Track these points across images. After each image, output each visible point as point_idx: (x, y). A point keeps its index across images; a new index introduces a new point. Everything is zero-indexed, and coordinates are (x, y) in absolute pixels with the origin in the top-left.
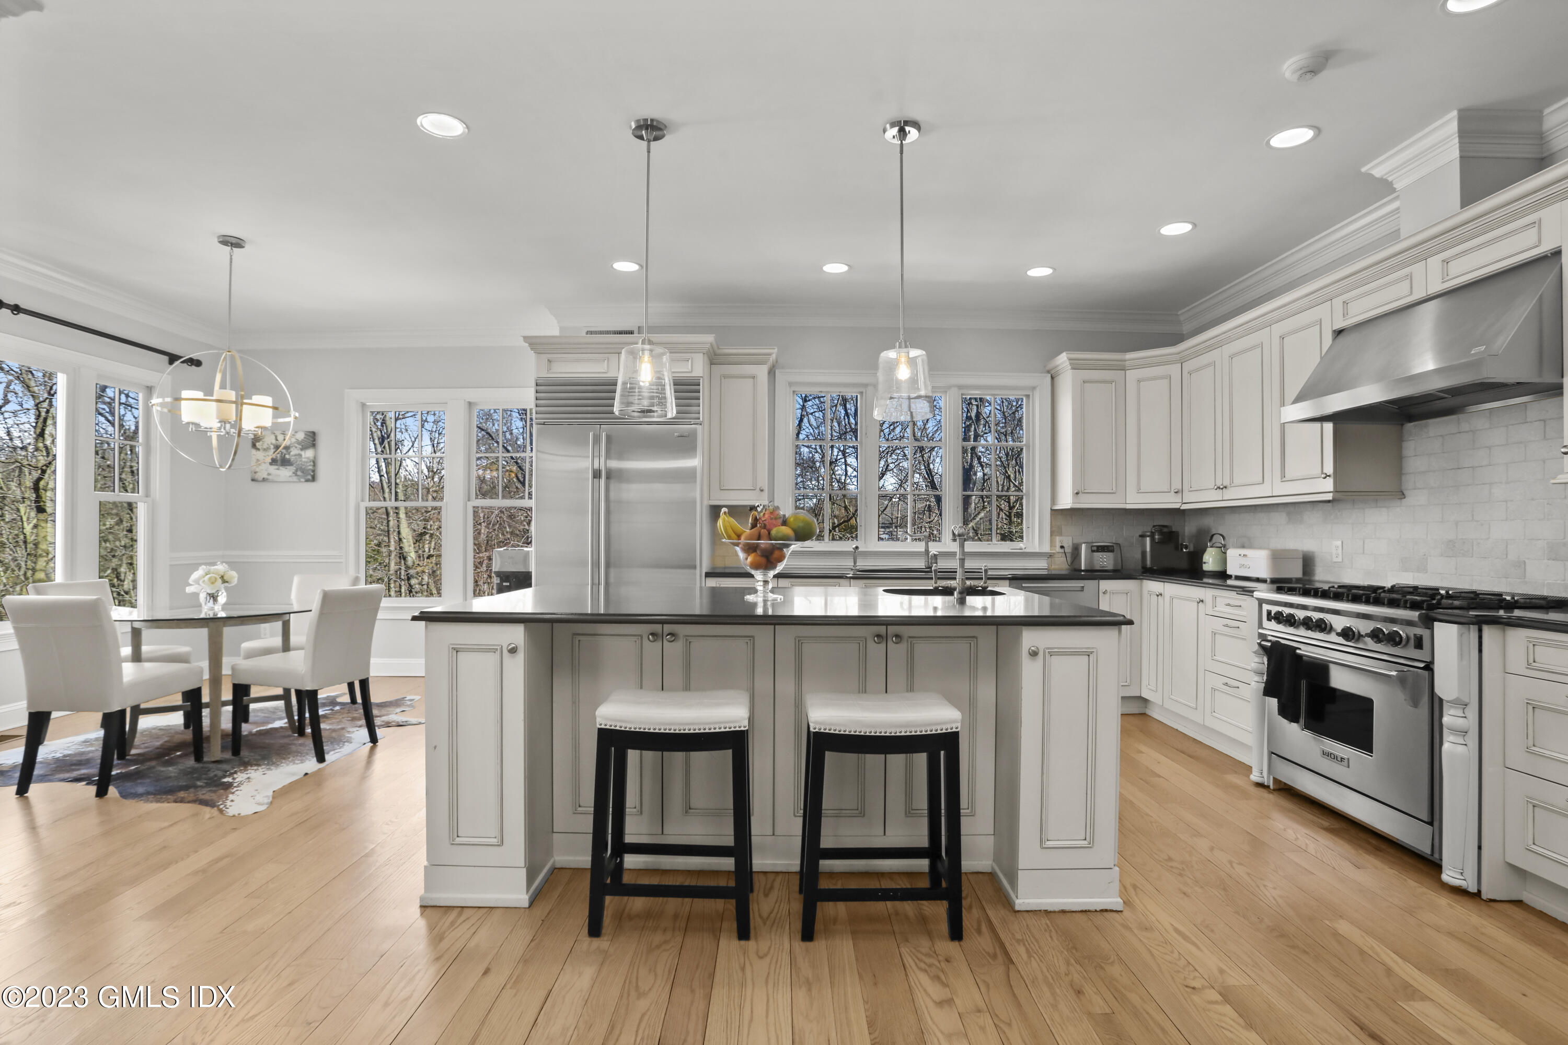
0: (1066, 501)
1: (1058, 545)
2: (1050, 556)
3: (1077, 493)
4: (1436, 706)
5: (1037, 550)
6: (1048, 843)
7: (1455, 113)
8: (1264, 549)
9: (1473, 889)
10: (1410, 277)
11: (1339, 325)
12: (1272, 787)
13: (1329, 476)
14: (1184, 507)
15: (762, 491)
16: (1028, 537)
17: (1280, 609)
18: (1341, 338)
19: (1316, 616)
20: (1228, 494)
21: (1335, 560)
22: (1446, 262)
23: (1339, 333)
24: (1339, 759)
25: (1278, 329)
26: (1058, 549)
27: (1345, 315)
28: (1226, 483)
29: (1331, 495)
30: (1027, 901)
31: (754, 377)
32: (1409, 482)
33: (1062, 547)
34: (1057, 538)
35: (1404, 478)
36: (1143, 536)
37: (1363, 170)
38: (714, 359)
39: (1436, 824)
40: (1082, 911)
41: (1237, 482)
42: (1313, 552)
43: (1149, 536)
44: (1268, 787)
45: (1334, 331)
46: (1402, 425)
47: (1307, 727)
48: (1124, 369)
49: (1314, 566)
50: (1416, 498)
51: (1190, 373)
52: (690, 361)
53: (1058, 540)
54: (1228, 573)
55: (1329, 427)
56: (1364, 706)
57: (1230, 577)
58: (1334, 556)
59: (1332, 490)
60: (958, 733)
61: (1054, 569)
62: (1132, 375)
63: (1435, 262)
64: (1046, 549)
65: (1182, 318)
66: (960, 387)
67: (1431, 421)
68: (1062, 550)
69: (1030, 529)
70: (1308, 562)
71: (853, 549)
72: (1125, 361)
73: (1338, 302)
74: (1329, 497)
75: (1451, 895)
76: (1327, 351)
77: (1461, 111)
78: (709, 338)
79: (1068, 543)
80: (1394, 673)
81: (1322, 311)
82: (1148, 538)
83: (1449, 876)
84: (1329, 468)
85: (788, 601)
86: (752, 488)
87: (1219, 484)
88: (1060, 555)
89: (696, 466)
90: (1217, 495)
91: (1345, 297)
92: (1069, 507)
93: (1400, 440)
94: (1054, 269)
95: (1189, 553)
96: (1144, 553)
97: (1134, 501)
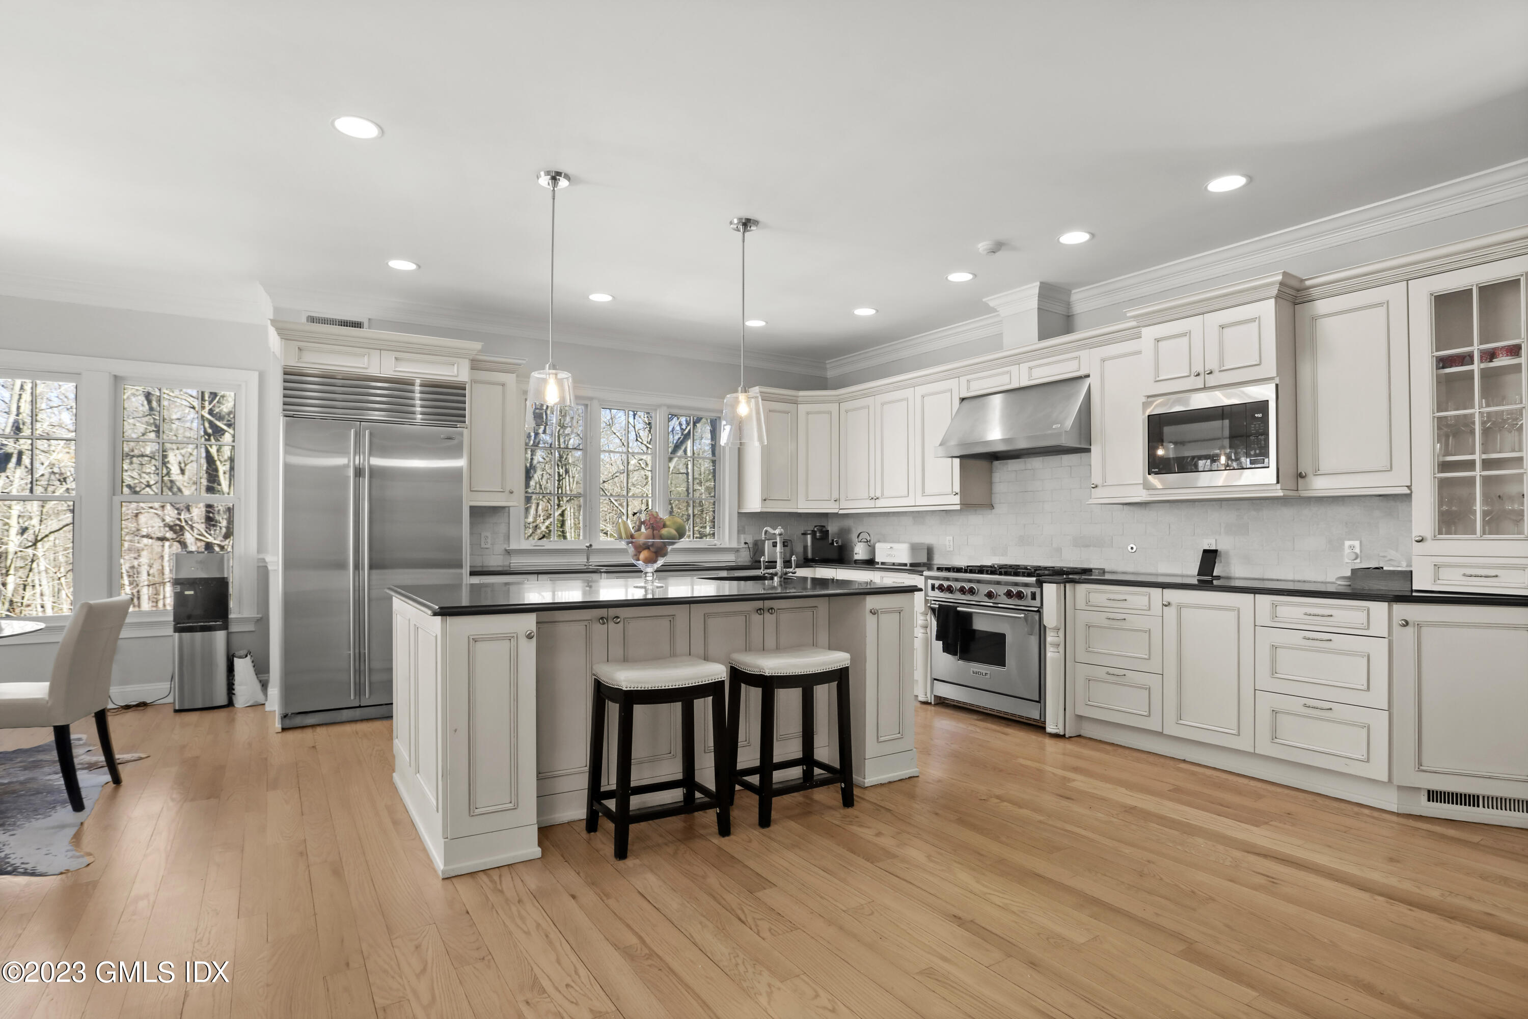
0: (754, 504)
1: (743, 542)
2: (737, 550)
3: (765, 500)
4: (1042, 630)
5: (727, 546)
6: (882, 738)
7: (1038, 283)
8: (904, 542)
9: (1062, 733)
10: (1010, 372)
11: (962, 396)
12: (933, 703)
13: (957, 494)
14: (841, 512)
15: (512, 493)
16: (719, 535)
17: (941, 582)
18: (965, 402)
19: (967, 586)
20: (880, 503)
21: (948, 549)
22: (1030, 368)
23: (963, 400)
24: (984, 674)
25: (921, 390)
26: (743, 545)
27: (968, 389)
28: (878, 494)
29: (959, 506)
30: (871, 780)
31: (503, 385)
32: (996, 499)
33: (746, 543)
34: (742, 535)
35: (993, 495)
36: (805, 534)
37: (984, 300)
38: (475, 365)
39: (1042, 701)
40: (899, 780)
41: (886, 494)
42: (932, 545)
43: (810, 534)
44: (930, 704)
45: (960, 398)
46: (992, 462)
47: (961, 658)
48: (796, 403)
49: (933, 554)
50: (1001, 508)
51: (847, 412)
52: (456, 365)
53: (743, 538)
54: (877, 560)
55: (957, 461)
56: (1000, 639)
57: (878, 563)
58: (948, 547)
59: (959, 503)
60: (848, 667)
61: (740, 562)
62: (802, 408)
63: (1024, 367)
64: (734, 545)
65: (828, 366)
66: (669, 407)
67: (1009, 461)
68: (747, 546)
69: (721, 528)
70: (930, 552)
71: (587, 546)
72: (798, 397)
73: (963, 380)
74: (958, 507)
75: (1053, 739)
76: (956, 413)
77: (1041, 283)
78: (478, 346)
79: (750, 540)
80: (1023, 615)
81: (952, 384)
82: (809, 536)
83: (1050, 728)
84: (957, 489)
85: (666, 591)
86: (502, 490)
87: (872, 495)
88: (744, 549)
89: (462, 467)
90: (871, 504)
91: (969, 377)
92: (759, 511)
93: (991, 471)
94: (767, 323)
95: (839, 546)
96: (805, 547)
97: (804, 507)
